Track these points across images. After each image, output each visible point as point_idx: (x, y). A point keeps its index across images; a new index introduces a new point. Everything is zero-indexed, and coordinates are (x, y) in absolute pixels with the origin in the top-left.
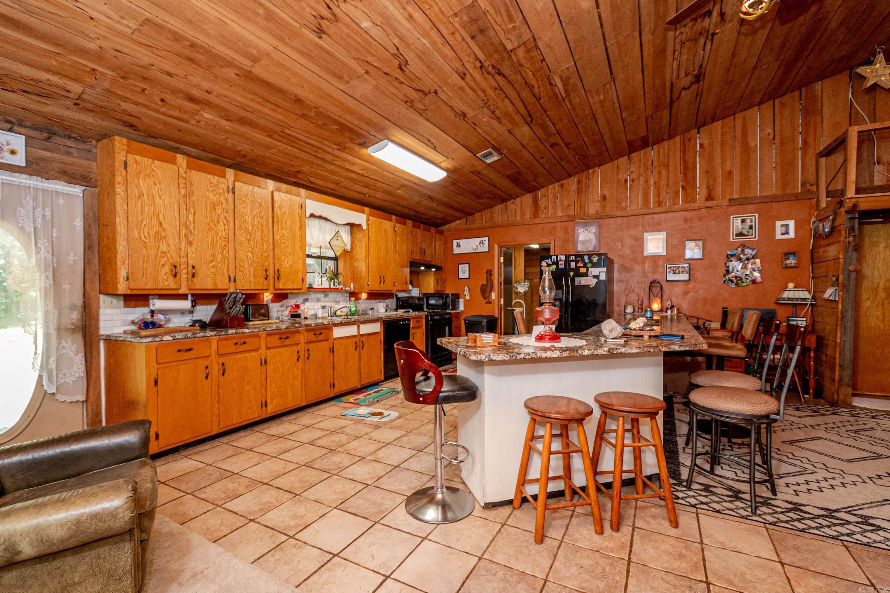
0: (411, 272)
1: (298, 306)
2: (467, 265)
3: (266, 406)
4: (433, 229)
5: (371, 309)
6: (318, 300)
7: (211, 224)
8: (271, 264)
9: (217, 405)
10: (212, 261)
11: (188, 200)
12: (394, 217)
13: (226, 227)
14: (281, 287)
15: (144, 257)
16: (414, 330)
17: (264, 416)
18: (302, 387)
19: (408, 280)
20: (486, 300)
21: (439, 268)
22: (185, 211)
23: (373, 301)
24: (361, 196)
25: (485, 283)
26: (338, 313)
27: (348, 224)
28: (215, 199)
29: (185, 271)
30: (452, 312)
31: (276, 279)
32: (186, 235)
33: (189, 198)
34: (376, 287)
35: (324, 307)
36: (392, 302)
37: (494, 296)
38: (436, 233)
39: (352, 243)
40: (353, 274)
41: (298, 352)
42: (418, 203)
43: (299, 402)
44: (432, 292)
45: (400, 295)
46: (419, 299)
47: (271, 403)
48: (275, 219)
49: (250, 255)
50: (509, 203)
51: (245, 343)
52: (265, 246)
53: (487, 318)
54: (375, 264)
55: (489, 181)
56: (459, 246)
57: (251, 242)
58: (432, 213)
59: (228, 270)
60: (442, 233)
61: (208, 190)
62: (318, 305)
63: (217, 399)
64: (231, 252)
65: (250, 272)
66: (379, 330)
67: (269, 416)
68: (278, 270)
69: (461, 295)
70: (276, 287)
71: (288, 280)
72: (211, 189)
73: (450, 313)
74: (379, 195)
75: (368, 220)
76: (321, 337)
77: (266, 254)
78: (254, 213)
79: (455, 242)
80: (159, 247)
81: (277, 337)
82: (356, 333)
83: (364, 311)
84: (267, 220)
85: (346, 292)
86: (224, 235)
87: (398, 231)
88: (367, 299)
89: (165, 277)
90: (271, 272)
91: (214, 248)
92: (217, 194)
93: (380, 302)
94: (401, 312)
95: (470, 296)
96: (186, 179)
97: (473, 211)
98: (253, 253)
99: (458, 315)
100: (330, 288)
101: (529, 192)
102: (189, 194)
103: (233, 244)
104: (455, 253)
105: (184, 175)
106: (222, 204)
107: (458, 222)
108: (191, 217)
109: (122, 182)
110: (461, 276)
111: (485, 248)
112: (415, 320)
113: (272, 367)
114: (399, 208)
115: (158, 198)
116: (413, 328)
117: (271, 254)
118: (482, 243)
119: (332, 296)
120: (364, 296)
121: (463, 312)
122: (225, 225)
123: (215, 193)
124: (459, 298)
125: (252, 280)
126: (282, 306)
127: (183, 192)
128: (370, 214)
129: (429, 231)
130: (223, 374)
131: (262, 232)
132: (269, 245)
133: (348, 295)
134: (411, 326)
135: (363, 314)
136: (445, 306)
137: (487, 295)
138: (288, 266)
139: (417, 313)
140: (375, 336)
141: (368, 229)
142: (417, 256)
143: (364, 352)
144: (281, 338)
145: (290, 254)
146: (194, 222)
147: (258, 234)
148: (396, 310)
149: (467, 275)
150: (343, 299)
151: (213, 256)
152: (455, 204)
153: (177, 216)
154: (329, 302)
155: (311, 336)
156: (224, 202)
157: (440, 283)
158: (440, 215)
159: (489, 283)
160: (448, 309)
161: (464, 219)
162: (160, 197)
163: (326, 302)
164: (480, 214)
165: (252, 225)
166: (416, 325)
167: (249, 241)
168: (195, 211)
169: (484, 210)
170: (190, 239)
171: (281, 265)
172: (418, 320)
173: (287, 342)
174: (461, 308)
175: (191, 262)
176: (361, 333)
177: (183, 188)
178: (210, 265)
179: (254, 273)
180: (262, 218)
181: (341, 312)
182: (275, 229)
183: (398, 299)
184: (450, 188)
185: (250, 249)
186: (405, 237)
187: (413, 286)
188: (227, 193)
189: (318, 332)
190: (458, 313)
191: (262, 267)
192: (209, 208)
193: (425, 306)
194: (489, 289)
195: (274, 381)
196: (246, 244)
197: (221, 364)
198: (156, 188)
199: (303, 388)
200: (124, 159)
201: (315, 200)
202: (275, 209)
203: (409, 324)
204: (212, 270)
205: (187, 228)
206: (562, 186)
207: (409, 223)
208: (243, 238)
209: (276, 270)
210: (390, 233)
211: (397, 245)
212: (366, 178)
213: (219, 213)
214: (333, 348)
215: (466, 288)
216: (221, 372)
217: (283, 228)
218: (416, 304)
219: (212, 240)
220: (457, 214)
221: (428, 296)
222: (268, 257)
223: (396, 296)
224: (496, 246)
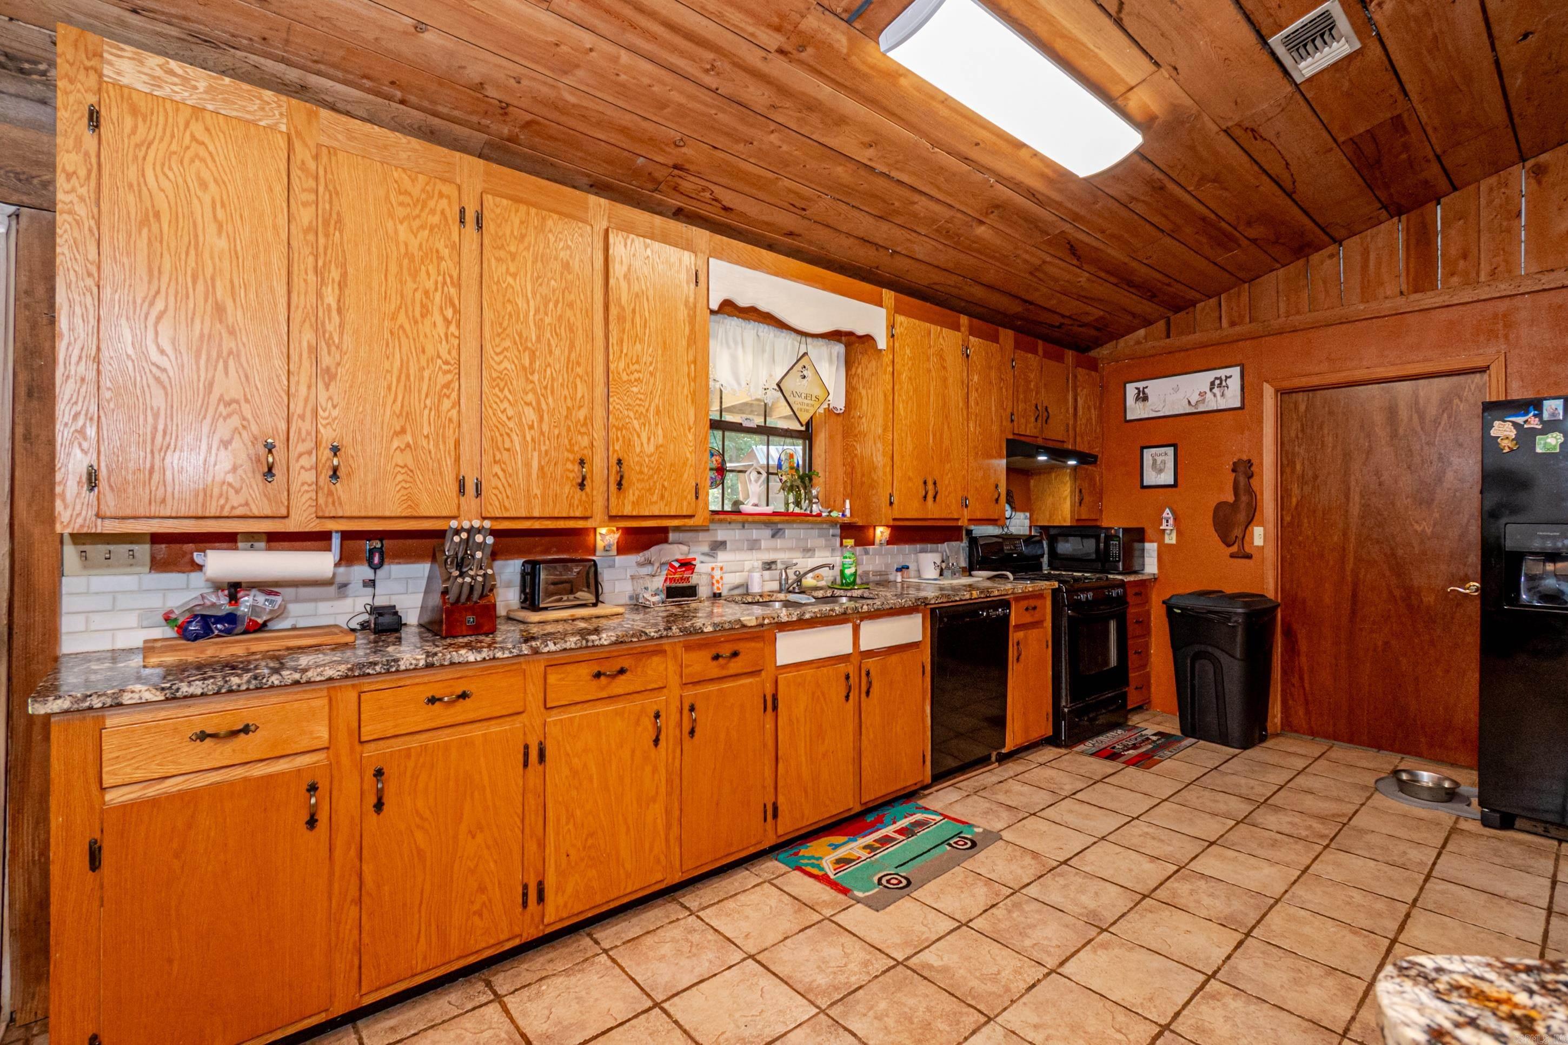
0: (1010, 470)
1: (687, 565)
2: (1170, 451)
3: (541, 898)
4: (1070, 355)
5: (902, 569)
6: (754, 546)
7: (402, 318)
8: (599, 445)
9: (354, 911)
10: (403, 431)
11: (322, 241)
12: (964, 320)
13: (453, 328)
14: (628, 511)
15: (156, 416)
16: (1020, 635)
17: (532, 933)
18: (668, 827)
19: (1003, 490)
20: (1234, 549)
21: (1086, 459)
22: (311, 277)
23: (907, 548)
24: (872, 252)
25: (1231, 498)
26: (809, 581)
27: (835, 336)
28: (414, 244)
29: (307, 461)
30: (1127, 579)
31: (613, 487)
32: (314, 351)
33: (327, 235)
34: (912, 510)
35: (769, 565)
36: (958, 552)
37: (1258, 536)
38: (1078, 364)
39: (850, 390)
40: (851, 474)
41: (657, 716)
42: (1034, 271)
43: (659, 877)
44: (1068, 524)
45: (980, 531)
46: (1028, 540)
47: (560, 888)
48: (614, 311)
49: (530, 415)
50: (1315, 258)
51: (464, 696)
52: (581, 389)
53: (1246, 605)
54: (910, 447)
55: (1276, 169)
56: (1145, 399)
57: (536, 377)
58: (1071, 307)
59: (457, 459)
60: (1093, 365)
61: (391, 215)
62: (753, 560)
63: (353, 892)
64: (469, 407)
65: (528, 465)
66: (918, 637)
67: (549, 930)
68: (619, 462)
69: (1149, 532)
70: (613, 513)
71: (651, 490)
72: (401, 212)
73: (1122, 584)
74: (922, 248)
75: (891, 326)
76: (735, 666)
77: (582, 414)
78: (544, 290)
79: (1131, 389)
80: (210, 385)
81: (585, 671)
82: (848, 649)
83: (880, 573)
84: (589, 314)
85: (833, 523)
86: (445, 356)
87: (974, 357)
88: (889, 543)
89: (230, 478)
90: (599, 466)
91: (408, 389)
92: (422, 227)
93: (923, 551)
94: (980, 577)
95: (1179, 534)
96: (317, 178)
97: (1192, 294)
98: (539, 411)
99: (1144, 586)
100: (786, 514)
101: (1397, 211)
102: (326, 223)
103: (475, 382)
104: (1130, 417)
105: (312, 165)
106: (440, 258)
107: (1142, 332)
108: (330, 298)
109: (82, 173)
110: (1151, 478)
111: (1231, 397)
112: (1025, 604)
113: (566, 771)
114: (978, 292)
115: (212, 228)
116: (1018, 627)
117: (600, 412)
118: (1218, 384)
119: (792, 533)
120: (881, 533)
121: (1155, 579)
122: (448, 322)
123: (416, 224)
124: (1142, 540)
125: (537, 491)
126: (649, 562)
127: (305, 216)
128: (898, 310)
129: (1060, 358)
130: (379, 806)
131: (572, 346)
132: (592, 389)
133: (838, 531)
134: (1013, 622)
135: (878, 584)
136: (1103, 561)
137: (1237, 532)
138: (650, 449)
139: (1027, 586)
140: (906, 655)
141: (892, 349)
142: (1029, 428)
143: (872, 706)
144: (598, 675)
145: (658, 412)
146: (339, 311)
147: (557, 352)
148: (969, 570)
149: (1167, 478)
150: (822, 542)
151: (407, 415)
152: (1144, 270)
153: (281, 290)
154: (783, 549)
155: (699, 663)
156: (445, 252)
157: (1087, 499)
158: (1096, 313)
159: (1244, 498)
160: (1116, 570)
161: (1162, 324)
162: (220, 227)
163: (775, 549)
164: (1213, 301)
165: (539, 326)
166: (1028, 618)
167: (527, 372)
168: (344, 275)
169: (1227, 290)
170: (326, 360)
171: (628, 444)
172: (1032, 603)
173: (621, 685)
174: (1151, 567)
175: (328, 435)
176: (863, 647)
177: (305, 204)
178: (396, 443)
179: (541, 468)
180: (571, 305)
181: (817, 577)
182: (613, 340)
183: (973, 541)
184: (1139, 208)
185: (530, 397)
186: (993, 374)
187: (1013, 508)
188: (455, 228)
189: (726, 650)
190: (1143, 583)
191: (571, 451)
192: (393, 268)
193: (1045, 560)
194: (1242, 517)
195: (570, 816)
196: (519, 384)
197: (370, 773)
198: (207, 199)
199: (675, 830)
200: (92, 99)
201: (737, 263)
202: (612, 282)
203: (1006, 618)
204: (399, 459)
205: (319, 329)
206: (1539, 172)
207: (1007, 336)
208: (506, 364)
209: (613, 461)
210: (953, 359)
211: (974, 395)
212: (881, 182)
213: (430, 285)
214: (775, 698)
215: (1167, 513)
216: (373, 800)
217: (636, 339)
218: (1020, 554)
219: (404, 365)
220: (1145, 307)
221: (1053, 534)
222: (586, 422)
223: (969, 532)
224: (1268, 391)
